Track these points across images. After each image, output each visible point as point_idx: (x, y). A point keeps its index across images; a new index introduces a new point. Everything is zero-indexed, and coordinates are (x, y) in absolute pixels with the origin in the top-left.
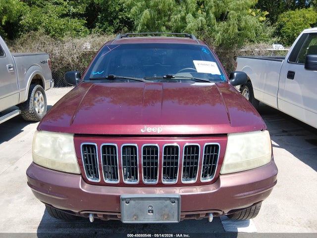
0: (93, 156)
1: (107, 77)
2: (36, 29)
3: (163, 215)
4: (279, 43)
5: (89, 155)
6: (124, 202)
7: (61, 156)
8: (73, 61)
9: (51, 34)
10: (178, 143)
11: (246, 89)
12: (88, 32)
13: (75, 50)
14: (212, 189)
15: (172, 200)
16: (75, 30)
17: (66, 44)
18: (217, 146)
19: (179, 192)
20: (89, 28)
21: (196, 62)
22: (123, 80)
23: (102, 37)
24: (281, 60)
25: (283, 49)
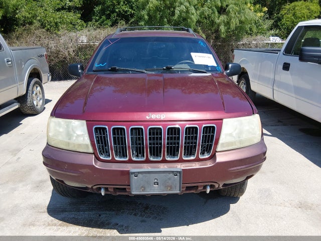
0: (104, 137)
1: (110, 69)
2: (31, 23)
3: (166, 187)
4: (276, 35)
5: (101, 137)
6: (133, 175)
7: (74, 138)
8: (69, 54)
9: (46, 28)
10: (179, 125)
11: (243, 81)
12: (85, 25)
13: (72, 44)
14: (209, 164)
15: (175, 173)
16: (71, 23)
17: (62, 37)
18: (213, 127)
19: (180, 167)
20: (85, 22)
21: (193, 55)
22: (125, 71)
23: (98, 30)
24: (277, 52)
25: (281, 42)
